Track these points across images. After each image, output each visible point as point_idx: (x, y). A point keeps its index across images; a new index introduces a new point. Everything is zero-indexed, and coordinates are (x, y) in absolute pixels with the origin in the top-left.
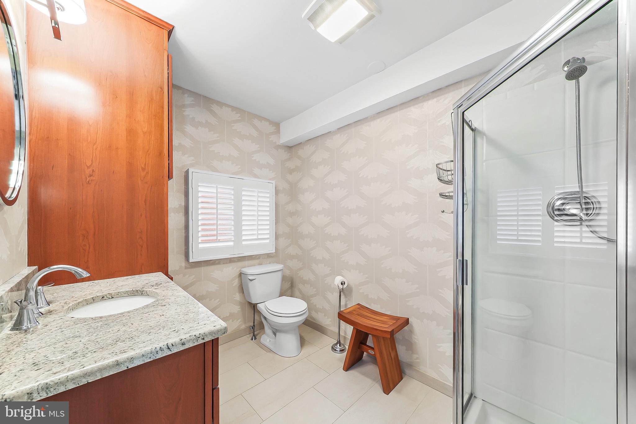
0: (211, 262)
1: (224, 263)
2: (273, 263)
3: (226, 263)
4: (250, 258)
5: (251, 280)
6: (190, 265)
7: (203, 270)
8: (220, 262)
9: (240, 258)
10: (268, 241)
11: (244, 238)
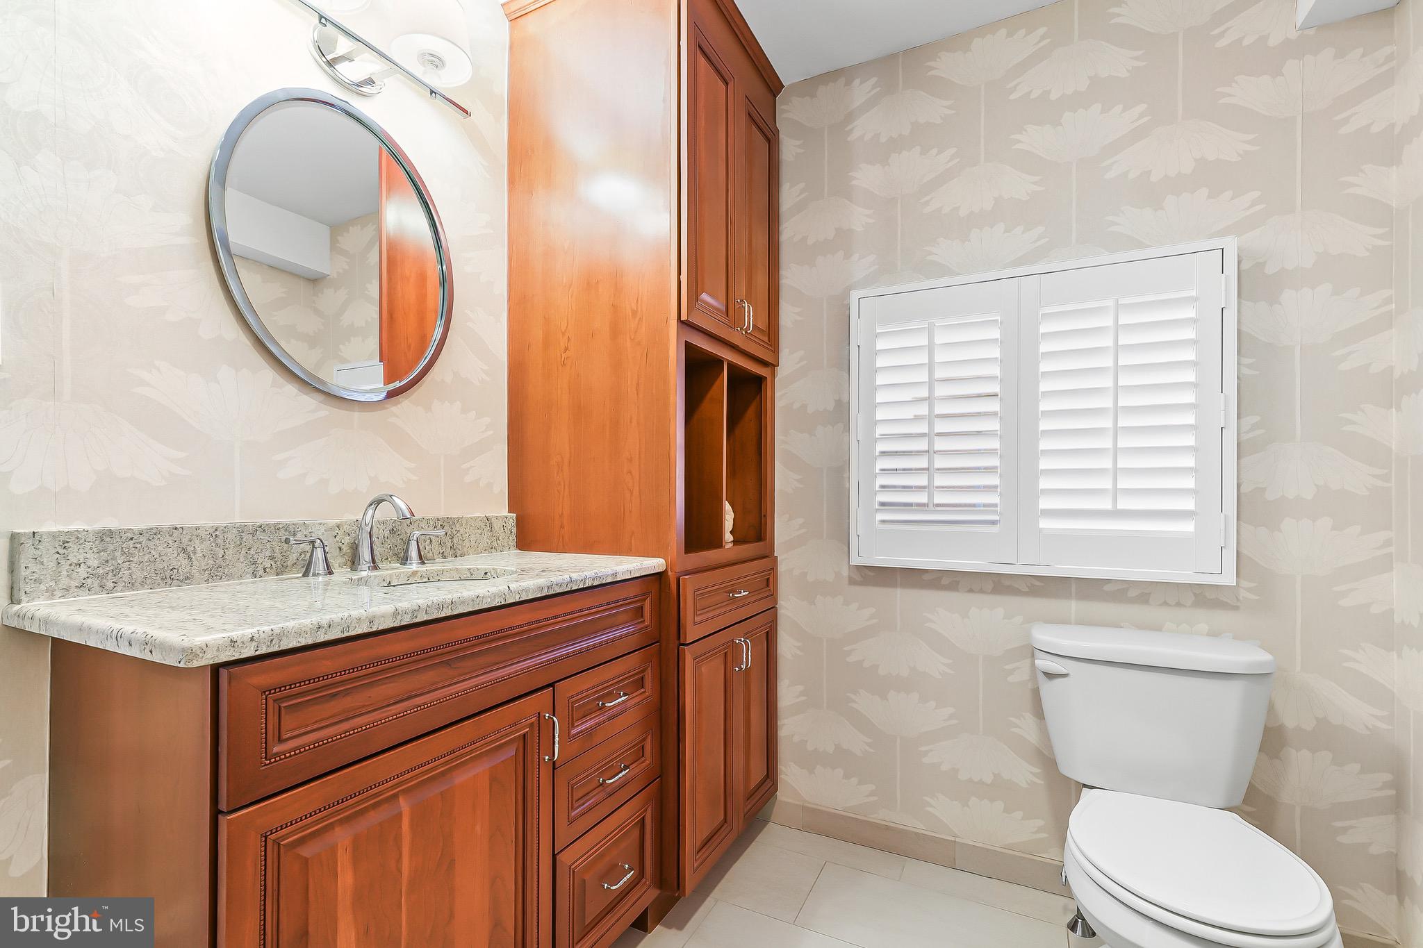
0: (926, 577)
1: (971, 591)
2: (1235, 638)
3: (981, 591)
4: (1090, 588)
5: (1050, 676)
6: (862, 576)
7: (902, 597)
8: (958, 583)
9: (1037, 583)
10: (1188, 527)
11: (1045, 503)
